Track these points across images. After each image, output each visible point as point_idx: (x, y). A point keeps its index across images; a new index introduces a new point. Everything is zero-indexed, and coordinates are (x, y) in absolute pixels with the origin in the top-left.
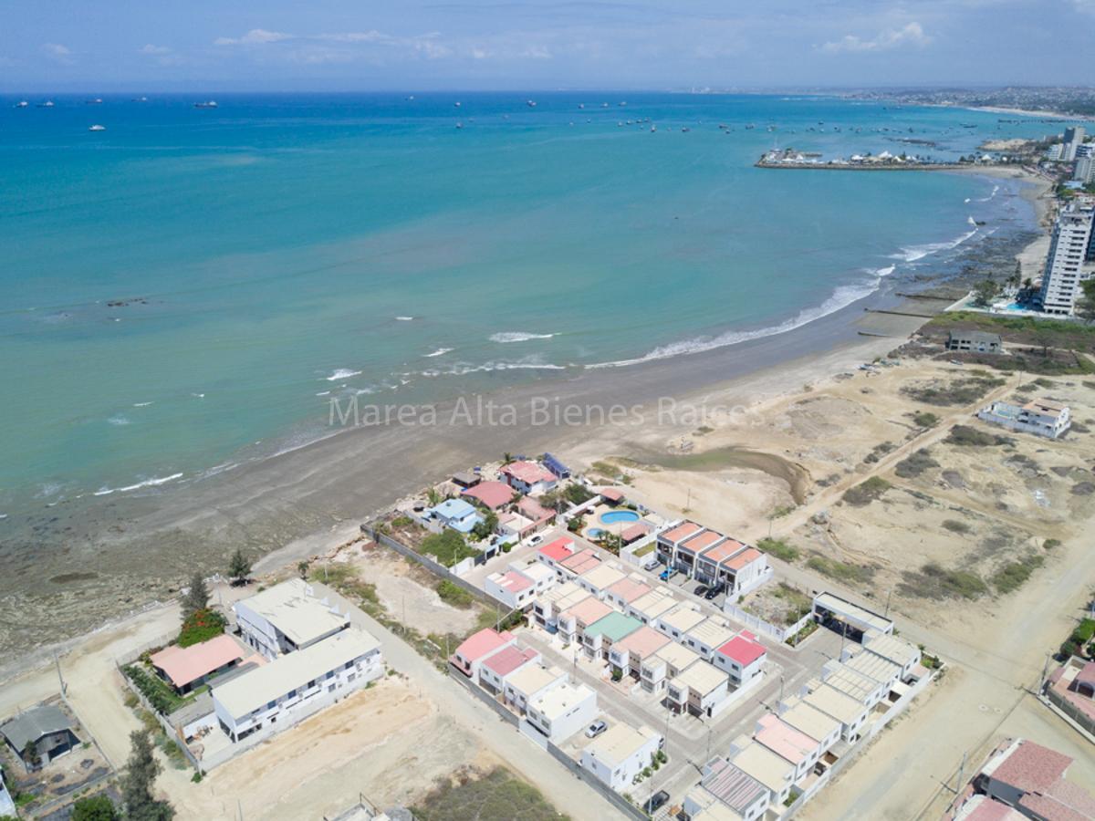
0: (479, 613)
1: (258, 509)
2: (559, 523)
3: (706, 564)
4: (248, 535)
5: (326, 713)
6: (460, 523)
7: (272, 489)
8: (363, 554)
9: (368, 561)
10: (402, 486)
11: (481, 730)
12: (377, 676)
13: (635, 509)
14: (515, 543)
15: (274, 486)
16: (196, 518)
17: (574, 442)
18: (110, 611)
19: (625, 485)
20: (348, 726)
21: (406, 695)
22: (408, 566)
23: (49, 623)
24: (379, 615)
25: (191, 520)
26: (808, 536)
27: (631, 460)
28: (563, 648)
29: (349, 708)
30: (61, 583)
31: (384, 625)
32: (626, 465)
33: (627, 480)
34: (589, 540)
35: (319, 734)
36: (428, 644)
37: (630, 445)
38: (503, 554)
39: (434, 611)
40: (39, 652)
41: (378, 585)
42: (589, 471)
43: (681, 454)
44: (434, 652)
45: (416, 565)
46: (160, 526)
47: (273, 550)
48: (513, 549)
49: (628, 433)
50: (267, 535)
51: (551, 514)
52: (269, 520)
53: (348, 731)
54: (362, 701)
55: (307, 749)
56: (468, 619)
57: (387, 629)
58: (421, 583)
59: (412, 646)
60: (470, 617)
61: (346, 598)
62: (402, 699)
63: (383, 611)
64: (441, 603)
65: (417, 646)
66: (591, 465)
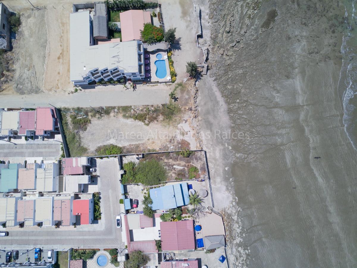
20: (61, 60)
22: (150, 148)
31: (109, 107)
35: (65, 49)
36: (84, 116)
41: (146, 127)
44: (77, 114)
53: (59, 58)
55: (61, 42)
56: (89, 144)
57: (106, 107)
58: (132, 145)
59: (86, 108)
60: (91, 146)
61: (143, 106)
62: (59, 84)
63: (122, 115)
64: (111, 143)
65: (85, 110)
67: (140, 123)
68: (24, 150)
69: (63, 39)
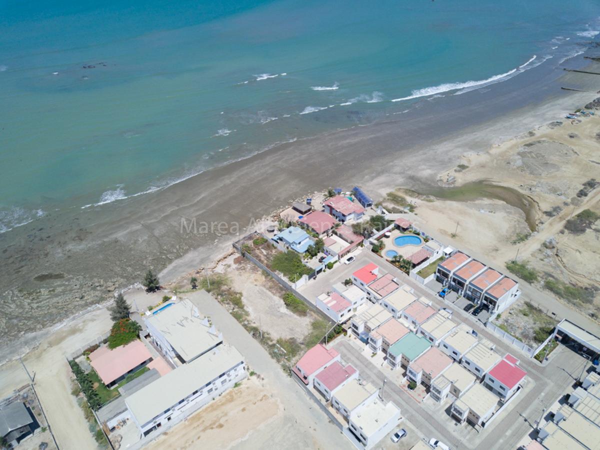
0: (312, 321)
1: (168, 224)
2: (366, 245)
3: (474, 289)
4: (160, 246)
5: (206, 409)
6: (298, 246)
7: (177, 208)
8: (234, 266)
9: (237, 272)
10: (260, 209)
11: (315, 430)
12: (242, 378)
13: (418, 234)
14: (336, 262)
15: (178, 206)
16: (127, 231)
17: (374, 175)
18: (69, 306)
19: (410, 213)
20: (222, 421)
21: (262, 394)
22: (263, 278)
23: (31, 315)
24: (243, 321)
25: (125, 232)
26: (542, 260)
27: (413, 191)
28: (372, 356)
29: (223, 404)
30: (41, 281)
31: (247, 330)
32: (411, 196)
33: (412, 208)
34: (387, 260)
35: (201, 428)
36: (277, 348)
37: (412, 178)
38: (327, 270)
39: (281, 316)
40: (22, 339)
41: (244, 293)
42: (385, 200)
43: (447, 186)
44: (281, 355)
45: (270, 277)
46: (106, 236)
47: (176, 258)
48: (335, 266)
49: (410, 168)
50: (173, 246)
51: (360, 239)
52: (174, 233)
53: (221, 426)
54: (231, 400)
55: (193, 442)
56: (304, 325)
57: (250, 333)
58: (273, 293)
59: (266, 350)
60: (306, 323)
61: (222, 305)
62: (259, 398)
63: (247, 317)
64: (286, 310)
65: (270, 350)
66: (386, 195)
67: (243, 300)
68: (374, 377)
69: (186, 442)
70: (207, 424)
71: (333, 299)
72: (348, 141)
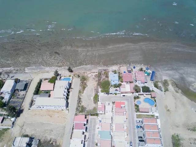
2: (134, 95)
6: (113, 82)
8: (93, 77)
9: (92, 79)
11: (66, 134)
12: (65, 109)
13: (155, 102)
19: (163, 92)
20: (52, 116)
22: (96, 85)
24: (80, 94)
27: (176, 84)
28: (98, 128)
29: (56, 112)
31: (78, 98)
32: (173, 85)
33: (166, 91)
34: (135, 103)
36: (80, 107)
38: (114, 95)
39: (90, 99)
41: (88, 86)
42: (161, 82)
44: (78, 110)
48: (118, 95)
51: (134, 91)
53: (51, 117)
54: (58, 113)
55: (44, 116)
56: (92, 106)
58: (94, 91)
59: (77, 106)
61: (80, 86)
62: (64, 117)
63: (82, 94)
64: (93, 98)
66: (164, 80)
67: (86, 88)
70: (49, 114)
71: (102, 106)
72: (178, 49)
